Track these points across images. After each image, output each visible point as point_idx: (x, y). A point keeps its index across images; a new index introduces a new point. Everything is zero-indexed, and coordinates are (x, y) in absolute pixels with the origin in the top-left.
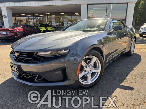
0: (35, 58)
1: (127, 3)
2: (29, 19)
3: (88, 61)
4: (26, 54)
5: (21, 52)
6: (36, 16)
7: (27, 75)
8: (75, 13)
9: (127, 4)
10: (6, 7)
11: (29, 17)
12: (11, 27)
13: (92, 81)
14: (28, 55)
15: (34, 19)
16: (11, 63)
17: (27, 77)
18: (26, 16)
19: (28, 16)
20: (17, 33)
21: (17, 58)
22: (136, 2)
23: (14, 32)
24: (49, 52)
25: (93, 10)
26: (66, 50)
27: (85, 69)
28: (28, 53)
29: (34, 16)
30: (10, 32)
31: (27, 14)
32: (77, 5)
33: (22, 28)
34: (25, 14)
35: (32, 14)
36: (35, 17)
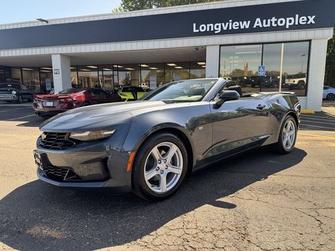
0: (67, 142)
1: (310, 41)
2: (103, 75)
3: (163, 152)
4: (55, 137)
5: (50, 133)
6: (118, 70)
7: (55, 170)
8: (199, 63)
9: (308, 42)
10: (61, 54)
11: (105, 73)
12: (66, 91)
13: (167, 187)
14: (58, 138)
15: (113, 76)
16: (35, 151)
17: (56, 173)
18: (98, 70)
19: (103, 71)
20: (72, 105)
21: (43, 142)
22: (329, 39)
23: (67, 102)
24: (87, 134)
25: (237, 57)
26: (112, 130)
27: (159, 165)
28: (59, 134)
29: (114, 69)
30: (60, 102)
31: (100, 67)
32: (197, 48)
33: (84, 93)
34: (97, 66)
35: (110, 66)
36: (116, 73)
